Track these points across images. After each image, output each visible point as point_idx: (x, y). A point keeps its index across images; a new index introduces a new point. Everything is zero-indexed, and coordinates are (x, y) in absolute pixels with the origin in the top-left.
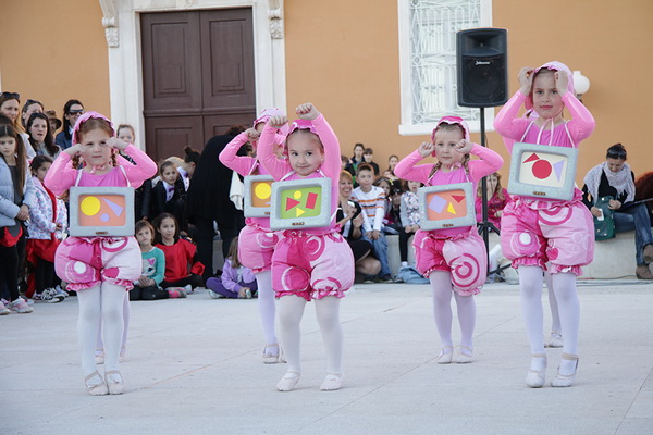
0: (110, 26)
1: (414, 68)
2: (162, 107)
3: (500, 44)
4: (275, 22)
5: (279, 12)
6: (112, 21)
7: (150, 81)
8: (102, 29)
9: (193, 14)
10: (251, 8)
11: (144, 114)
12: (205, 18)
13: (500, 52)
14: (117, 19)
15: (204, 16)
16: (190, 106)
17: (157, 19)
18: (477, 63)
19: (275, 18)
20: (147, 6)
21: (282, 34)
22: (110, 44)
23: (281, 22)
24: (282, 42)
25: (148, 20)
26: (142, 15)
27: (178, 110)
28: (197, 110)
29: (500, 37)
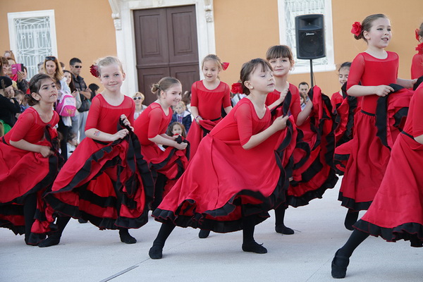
0: (117, 18)
1: (288, 36)
2: (147, 63)
3: (320, 23)
4: (208, 13)
5: (210, 7)
6: (117, 15)
7: (140, 49)
8: (112, 20)
9: (163, 10)
10: (195, 5)
11: (137, 67)
12: (169, 12)
13: (320, 28)
14: (120, 13)
15: (169, 11)
16: (162, 62)
17: (143, 13)
18: (307, 34)
19: (208, 10)
20: (137, 6)
21: (213, 19)
22: (116, 28)
23: (212, 13)
24: (213, 24)
25: (138, 14)
26: (134, 11)
27: (156, 64)
28: (166, 64)
29: (320, 19)
